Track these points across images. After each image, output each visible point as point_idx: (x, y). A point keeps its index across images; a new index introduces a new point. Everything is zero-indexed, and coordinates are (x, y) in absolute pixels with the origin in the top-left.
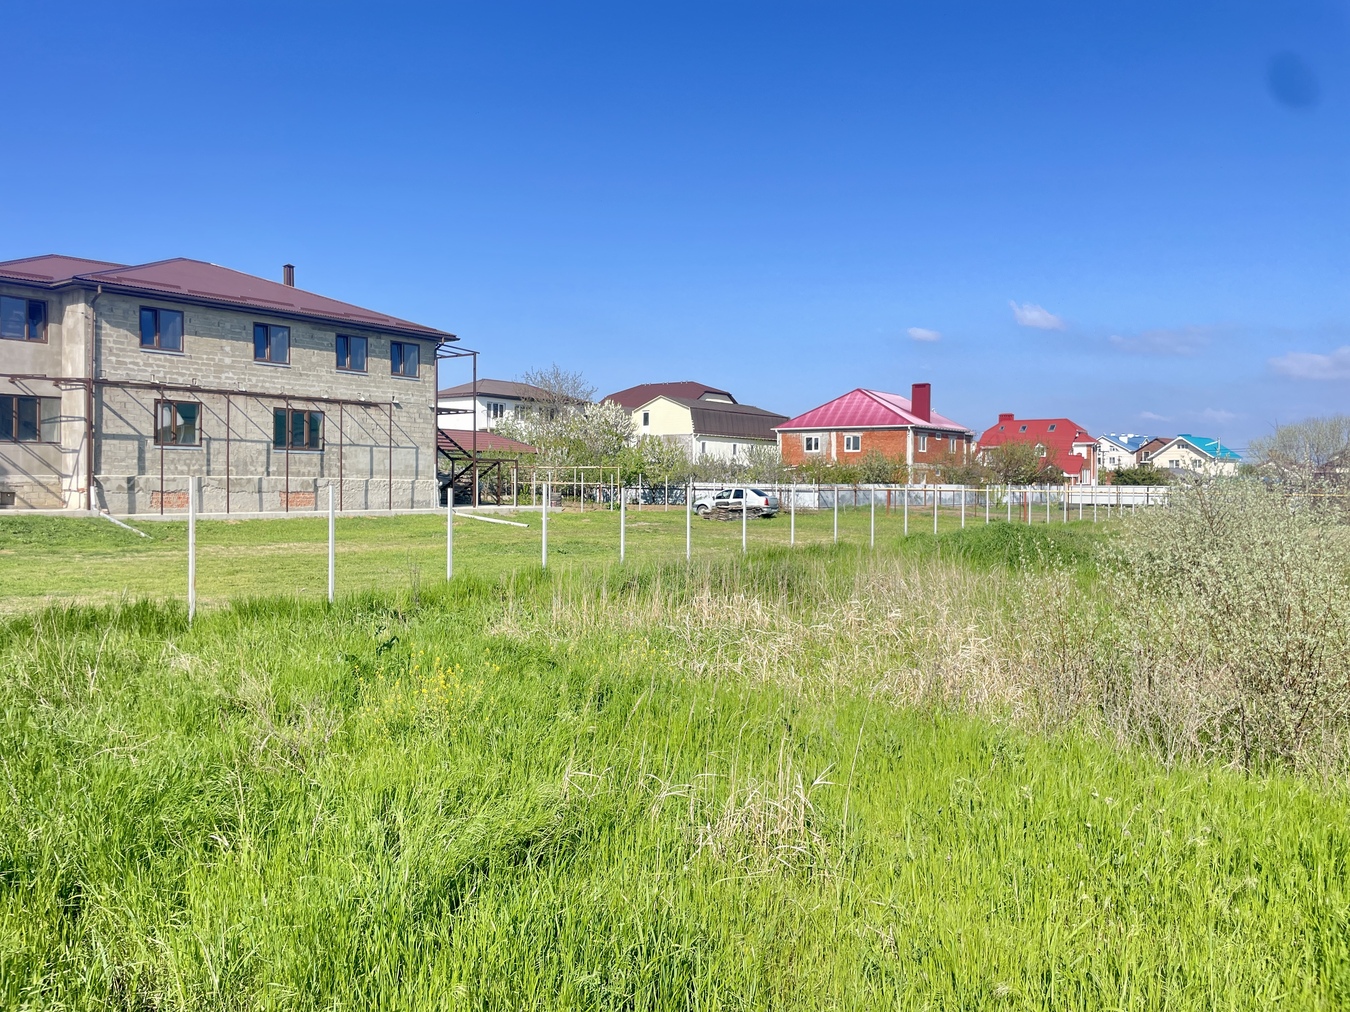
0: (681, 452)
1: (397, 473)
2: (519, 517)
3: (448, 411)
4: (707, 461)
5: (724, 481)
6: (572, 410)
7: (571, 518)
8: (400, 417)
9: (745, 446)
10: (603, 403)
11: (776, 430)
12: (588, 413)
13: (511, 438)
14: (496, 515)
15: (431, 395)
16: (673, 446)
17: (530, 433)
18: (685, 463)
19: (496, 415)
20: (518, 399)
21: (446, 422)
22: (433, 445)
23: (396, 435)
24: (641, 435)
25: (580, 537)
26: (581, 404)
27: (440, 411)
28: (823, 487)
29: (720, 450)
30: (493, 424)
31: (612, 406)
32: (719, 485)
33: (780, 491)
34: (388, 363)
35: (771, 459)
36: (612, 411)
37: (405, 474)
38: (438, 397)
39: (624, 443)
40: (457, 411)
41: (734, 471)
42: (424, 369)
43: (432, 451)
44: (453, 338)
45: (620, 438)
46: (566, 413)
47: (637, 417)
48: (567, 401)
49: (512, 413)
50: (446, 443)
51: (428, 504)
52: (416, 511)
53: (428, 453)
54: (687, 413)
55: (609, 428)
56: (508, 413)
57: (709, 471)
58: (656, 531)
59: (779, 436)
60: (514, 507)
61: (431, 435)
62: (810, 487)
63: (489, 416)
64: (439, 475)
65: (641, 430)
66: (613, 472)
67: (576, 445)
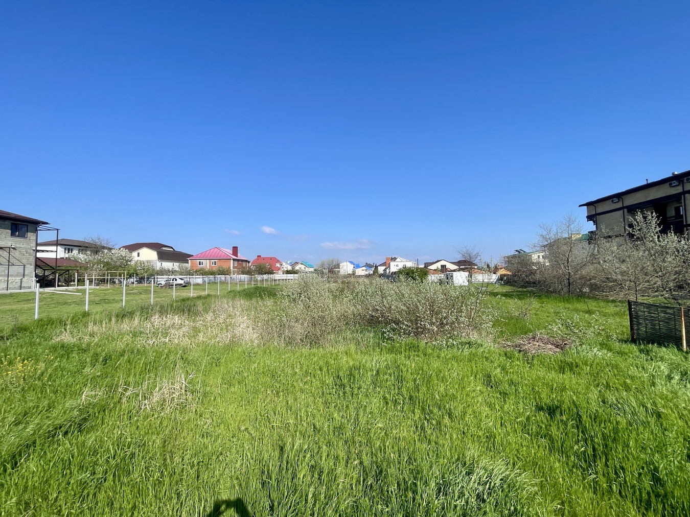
0: (152, 266)
1: (12, 276)
2: (78, 291)
3: (43, 251)
4: (162, 269)
5: (169, 275)
6: (106, 251)
7: (103, 290)
8: (16, 254)
9: (177, 264)
10: (120, 249)
11: (188, 259)
12: (113, 252)
13: (76, 261)
14: (66, 291)
15: (34, 244)
16: (149, 264)
17: (85, 259)
18: (154, 270)
19: (69, 252)
20: (80, 246)
21: (39, 255)
22: (33, 263)
23: (12, 260)
24: (136, 260)
25: (107, 297)
26: (110, 249)
27: (39, 251)
28: (204, 276)
29: (168, 265)
30: (67, 256)
31: (124, 250)
32: (167, 277)
33: (189, 278)
34: (9, 231)
35: (187, 268)
36: (124, 252)
37: (17, 276)
38: (37, 245)
39: (129, 263)
40: (47, 251)
41: (173, 272)
42: (31, 235)
43: (33, 267)
44: (47, 223)
45: (127, 261)
46: (103, 252)
47: (135, 254)
48: (104, 248)
49: (77, 252)
50: (40, 264)
51: (30, 288)
52: (22, 291)
53: (30, 269)
54: (156, 252)
55: (123, 258)
56: (75, 252)
57: (162, 272)
59: (189, 261)
60: (76, 287)
61: (33, 261)
62: (199, 276)
63: (65, 252)
64: (36, 276)
65: (136, 258)
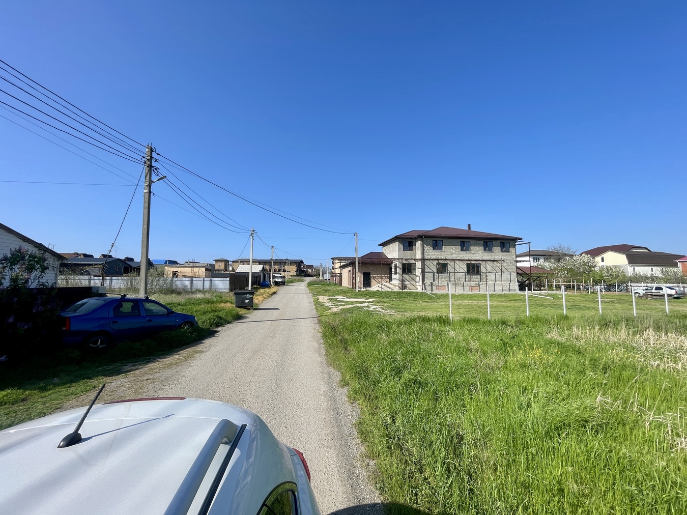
0: (622, 272)
1: (504, 281)
2: (549, 295)
3: (520, 261)
4: (637, 275)
5: (647, 283)
6: (568, 258)
7: (571, 296)
8: (504, 264)
9: (659, 268)
10: (581, 255)
11: (677, 261)
12: (574, 259)
13: (543, 268)
14: (540, 294)
15: (514, 257)
16: (618, 269)
17: (551, 267)
18: (625, 276)
19: (537, 261)
20: (545, 255)
21: (519, 265)
22: (515, 272)
23: (503, 269)
24: (601, 265)
25: (576, 303)
26: (571, 256)
27: (517, 261)
29: (644, 270)
30: (536, 264)
31: (586, 256)
32: (645, 285)
33: (684, 287)
34: (500, 248)
35: (676, 274)
36: (586, 258)
37: (506, 281)
38: (517, 256)
39: (593, 269)
40: (524, 261)
41: (653, 279)
42: (511, 249)
43: (515, 274)
44: (521, 239)
45: (590, 267)
46: (565, 259)
47: (598, 259)
48: (566, 255)
49: (543, 260)
50: (520, 271)
51: (515, 290)
52: (511, 292)
53: (514, 275)
54: (624, 256)
55: (586, 264)
56: (542, 261)
57: (638, 279)
58: (613, 302)
59: (679, 264)
60: (547, 292)
61: (515, 269)
63: (534, 262)
64: (518, 281)
66: (589, 280)
67: (570, 270)
